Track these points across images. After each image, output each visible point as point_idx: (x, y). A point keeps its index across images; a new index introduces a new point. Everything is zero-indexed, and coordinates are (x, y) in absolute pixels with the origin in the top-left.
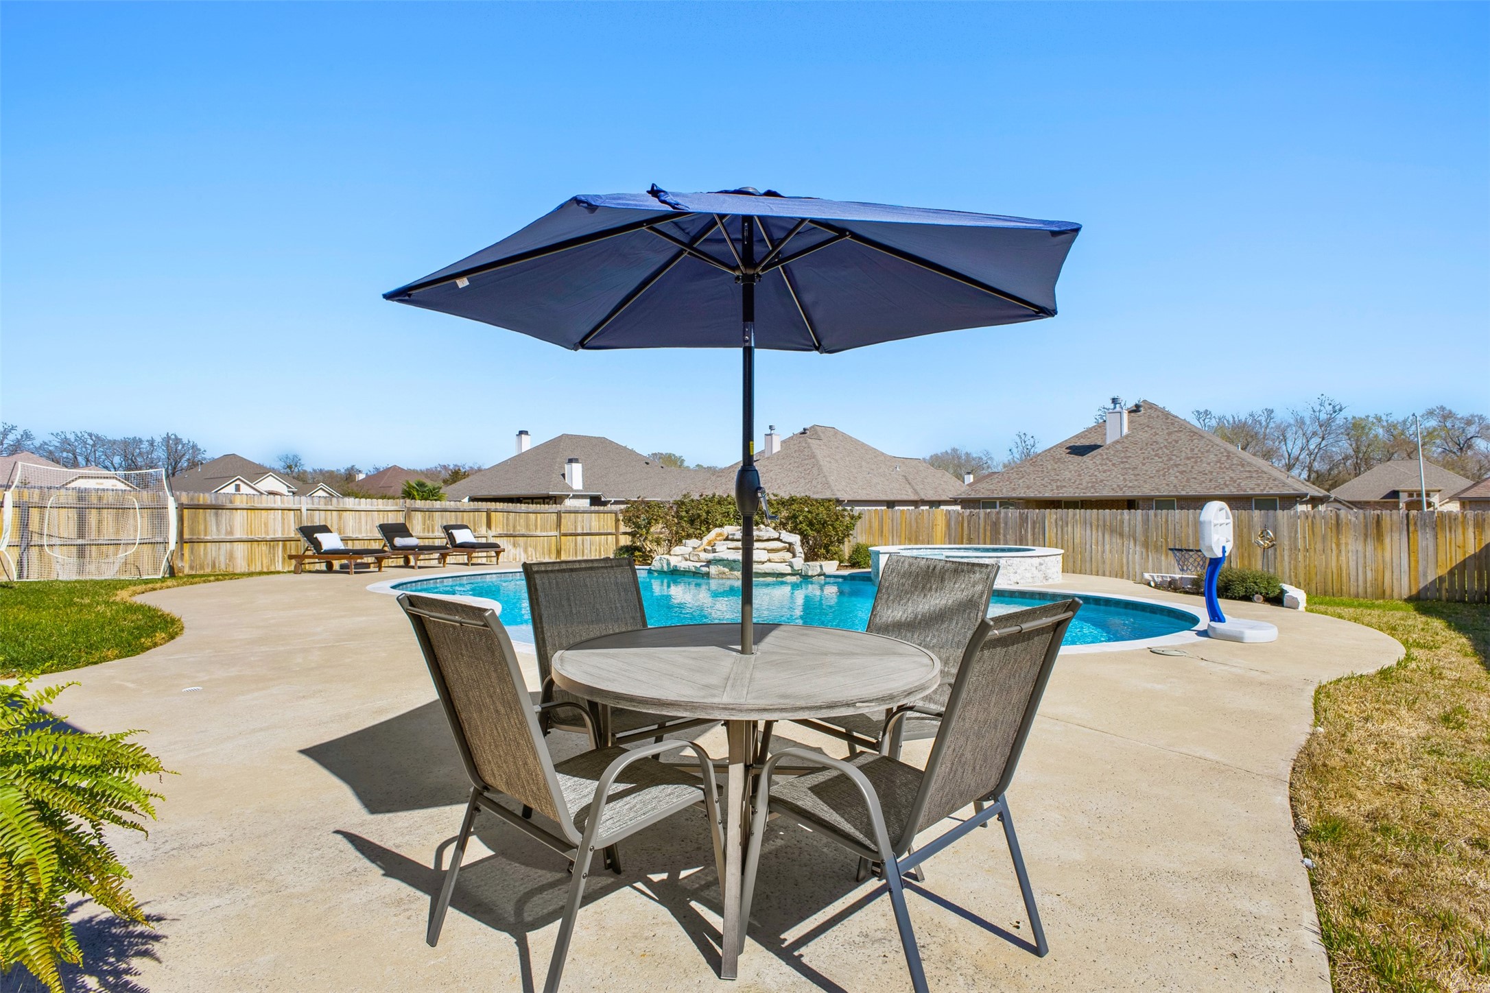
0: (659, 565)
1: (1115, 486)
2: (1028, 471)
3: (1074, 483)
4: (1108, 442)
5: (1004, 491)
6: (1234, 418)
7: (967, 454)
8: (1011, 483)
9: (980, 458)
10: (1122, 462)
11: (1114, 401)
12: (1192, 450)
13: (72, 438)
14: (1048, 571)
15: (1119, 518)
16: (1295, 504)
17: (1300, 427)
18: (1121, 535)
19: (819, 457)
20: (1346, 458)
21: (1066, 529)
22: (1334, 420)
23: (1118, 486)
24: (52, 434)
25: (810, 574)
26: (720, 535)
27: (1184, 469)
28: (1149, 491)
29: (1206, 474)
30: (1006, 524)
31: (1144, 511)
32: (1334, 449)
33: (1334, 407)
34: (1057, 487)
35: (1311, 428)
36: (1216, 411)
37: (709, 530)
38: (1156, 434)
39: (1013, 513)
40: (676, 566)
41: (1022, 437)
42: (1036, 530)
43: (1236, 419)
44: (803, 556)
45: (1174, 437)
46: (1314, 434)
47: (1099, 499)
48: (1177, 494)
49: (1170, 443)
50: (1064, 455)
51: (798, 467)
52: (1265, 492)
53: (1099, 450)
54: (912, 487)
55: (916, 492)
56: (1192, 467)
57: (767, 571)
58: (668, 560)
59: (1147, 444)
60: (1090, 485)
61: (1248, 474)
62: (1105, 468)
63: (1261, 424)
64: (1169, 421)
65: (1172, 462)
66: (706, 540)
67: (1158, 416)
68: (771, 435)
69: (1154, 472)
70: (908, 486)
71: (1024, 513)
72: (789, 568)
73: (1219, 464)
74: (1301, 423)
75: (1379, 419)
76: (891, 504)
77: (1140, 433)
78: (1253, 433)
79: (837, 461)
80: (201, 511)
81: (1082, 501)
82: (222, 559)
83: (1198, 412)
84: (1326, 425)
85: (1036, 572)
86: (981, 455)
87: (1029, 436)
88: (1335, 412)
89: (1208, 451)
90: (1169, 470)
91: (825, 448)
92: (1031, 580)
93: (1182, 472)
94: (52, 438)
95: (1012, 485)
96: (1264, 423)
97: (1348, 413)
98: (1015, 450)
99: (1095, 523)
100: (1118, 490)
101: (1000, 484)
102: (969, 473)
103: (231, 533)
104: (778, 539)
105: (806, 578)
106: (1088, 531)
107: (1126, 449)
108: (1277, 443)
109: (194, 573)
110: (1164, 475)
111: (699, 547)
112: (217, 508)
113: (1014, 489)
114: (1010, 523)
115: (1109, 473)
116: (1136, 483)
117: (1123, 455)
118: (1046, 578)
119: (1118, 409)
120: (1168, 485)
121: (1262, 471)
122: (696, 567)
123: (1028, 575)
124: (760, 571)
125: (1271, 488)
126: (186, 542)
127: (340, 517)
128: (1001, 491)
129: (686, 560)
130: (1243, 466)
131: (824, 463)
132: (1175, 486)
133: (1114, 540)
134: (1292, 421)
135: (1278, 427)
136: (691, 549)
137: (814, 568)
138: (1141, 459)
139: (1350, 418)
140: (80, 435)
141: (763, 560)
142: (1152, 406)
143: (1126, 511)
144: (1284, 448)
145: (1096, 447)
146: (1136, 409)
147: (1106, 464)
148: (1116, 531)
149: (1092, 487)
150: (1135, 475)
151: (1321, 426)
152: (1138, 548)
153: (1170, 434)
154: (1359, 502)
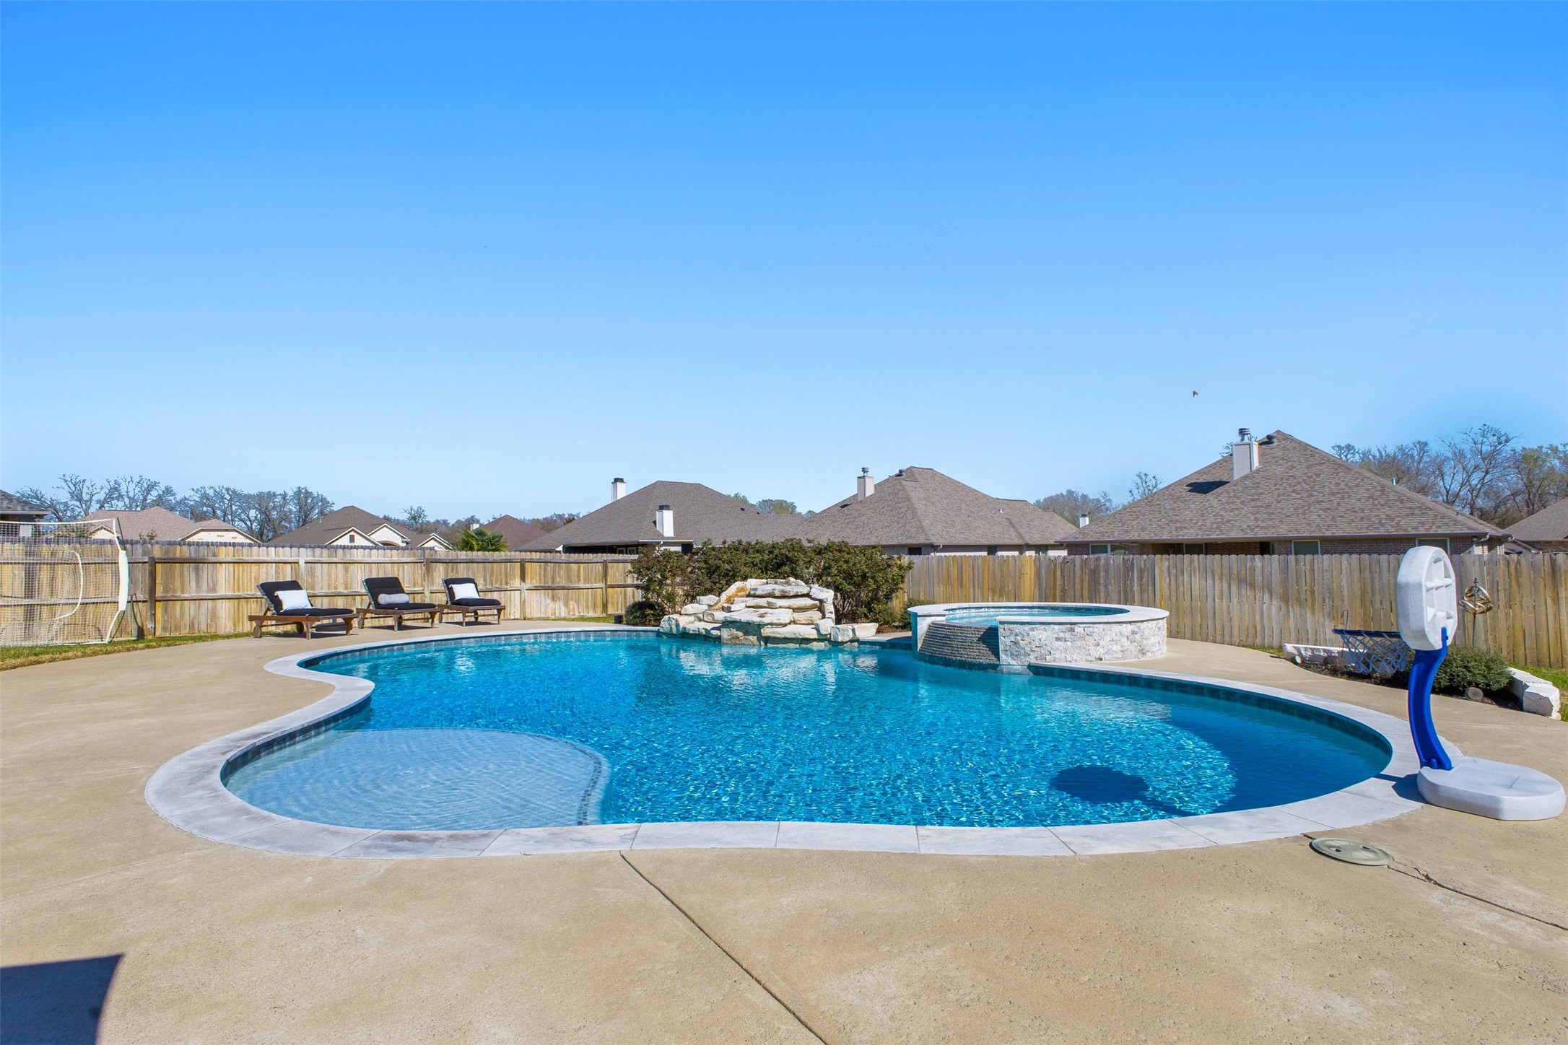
0: (668, 626)
1: (1245, 527)
2: (1143, 511)
3: (1195, 524)
4: (1236, 477)
5: (1116, 533)
6: (1380, 453)
7: (1084, 496)
8: (1123, 525)
9: (1098, 500)
10: (1253, 500)
11: (1242, 432)
12: (1337, 484)
13: (211, 493)
14: (1145, 642)
15: (1248, 564)
16: (1471, 546)
17: (1459, 461)
18: (1253, 586)
19: (914, 500)
20: (1514, 494)
21: (1181, 578)
22: (1500, 452)
23: (1249, 526)
24: (193, 489)
25: (840, 639)
26: (742, 589)
27: (1328, 506)
28: (1286, 532)
29: (1356, 512)
30: (1107, 572)
31: (1282, 557)
32: (1500, 484)
33: (1499, 438)
34: (1177, 528)
35: (1472, 462)
36: (1360, 446)
37: (729, 584)
38: (1293, 467)
39: (1114, 560)
40: (685, 628)
41: (1142, 477)
42: (1144, 580)
43: (1383, 453)
44: (833, 616)
45: (1314, 470)
46: (1476, 468)
47: (1225, 541)
48: (1320, 534)
49: (1311, 477)
50: (1184, 494)
51: (892, 511)
52: (1431, 532)
53: (1225, 487)
54: (1017, 530)
55: (1020, 536)
56: (1338, 504)
57: (787, 636)
58: (677, 621)
59: (1282, 479)
60: (1215, 526)
61: (1408, 511)
62: (1234, 507)
63: (1412, 457)
64: (1308, 452)
65: (1313, 499)
66: (724, 596)
67: (1294, 448)
68: (864, 477)
69: (1292, 510)
70: (1012, 529)
71: (1128, 560)
72: (815, 631)
73: (1371, 501)
74: (1459, 456)
75: (1555, 450)
76: (992, 549)
77: (1274, 467)
78: (1403, 468)
79: (933, 504)
80: (177, 565)
81: (1206, 544)
82: (203, 619)
83: (1339, 447)
84: (1490, 459)
85: (1127, 643)
86: (1099, 497)
87: (1150, 477)
88: (1500, 443)
89: (1357, 486)
90: (1309, 508)
91: (921, 490)
92: (1119, 655)
93: (1325, 510)
94: (192, 493)
95: (1125, 527)
96: (1416, 458)
97: (1517, 445)
98: (1135, 491)
99: (1217, 571)
100: (1248, 531)
101: (1111, 526)
102: (1084, 516)
103: (214, 589)
104: (808, 595)
105: (836, 645)
106: (1210, 581)
107: (1257, 485)
108: (1432, 479)
109: (167, 635)
110: (1304, 514)
111: (716, 604)
112: (197, 562)
113: (1127, 532)
114: (1112, 572)
115: (1237, 512)
116: (1270, 523)
117: (1253, 491)
118: (1143, 652)
119: (1246, 440)
120: (1308, 525)
121: (1427, 507)
122: (706, 630)
123: (1116, 648)
124: (779, 636)
125: (1439, 527)
126: (160, 601)
127: (347, 571)
128: (1112, 534)
129: (700, 620)
130: (1402, 502)
131: (919, 506)
132: (1317, 526)
133: (1243, 592)
134: (1450, 455)
135: (1433, 461)
136: (706, 607)
137: (845, 632)
138: (1275, 496)
139: (1519, 449)
140: (218, 490)
141: (783, 622)
142: (1287, 437)
143: (1258, 557)
144: (1441, 483)
145: (1221, 483)
146: (1269, 441)
147: (1234, 502)
148: (1247, 582)
149: (1217, 528)
150: (1269, 514)
151: (1483, 459)
152: (1274, 602)
153: (1309, 467)
154: (1538, 542)
